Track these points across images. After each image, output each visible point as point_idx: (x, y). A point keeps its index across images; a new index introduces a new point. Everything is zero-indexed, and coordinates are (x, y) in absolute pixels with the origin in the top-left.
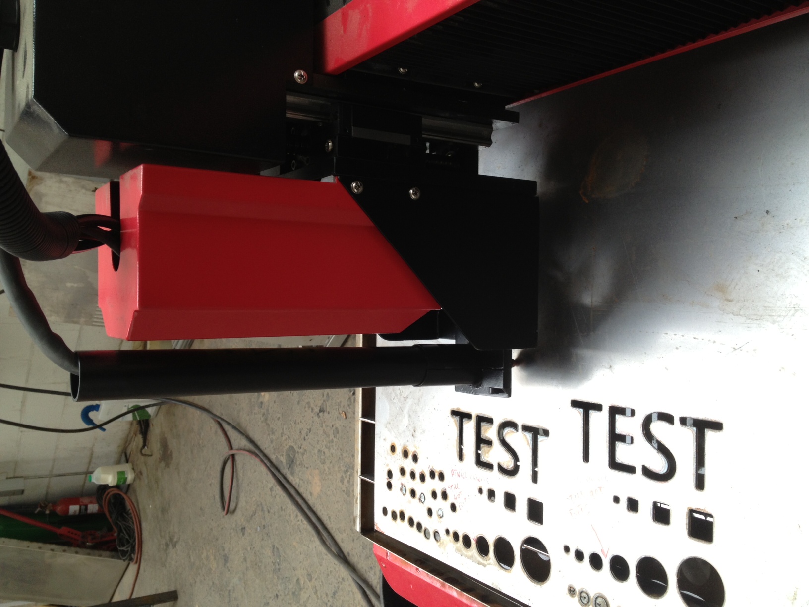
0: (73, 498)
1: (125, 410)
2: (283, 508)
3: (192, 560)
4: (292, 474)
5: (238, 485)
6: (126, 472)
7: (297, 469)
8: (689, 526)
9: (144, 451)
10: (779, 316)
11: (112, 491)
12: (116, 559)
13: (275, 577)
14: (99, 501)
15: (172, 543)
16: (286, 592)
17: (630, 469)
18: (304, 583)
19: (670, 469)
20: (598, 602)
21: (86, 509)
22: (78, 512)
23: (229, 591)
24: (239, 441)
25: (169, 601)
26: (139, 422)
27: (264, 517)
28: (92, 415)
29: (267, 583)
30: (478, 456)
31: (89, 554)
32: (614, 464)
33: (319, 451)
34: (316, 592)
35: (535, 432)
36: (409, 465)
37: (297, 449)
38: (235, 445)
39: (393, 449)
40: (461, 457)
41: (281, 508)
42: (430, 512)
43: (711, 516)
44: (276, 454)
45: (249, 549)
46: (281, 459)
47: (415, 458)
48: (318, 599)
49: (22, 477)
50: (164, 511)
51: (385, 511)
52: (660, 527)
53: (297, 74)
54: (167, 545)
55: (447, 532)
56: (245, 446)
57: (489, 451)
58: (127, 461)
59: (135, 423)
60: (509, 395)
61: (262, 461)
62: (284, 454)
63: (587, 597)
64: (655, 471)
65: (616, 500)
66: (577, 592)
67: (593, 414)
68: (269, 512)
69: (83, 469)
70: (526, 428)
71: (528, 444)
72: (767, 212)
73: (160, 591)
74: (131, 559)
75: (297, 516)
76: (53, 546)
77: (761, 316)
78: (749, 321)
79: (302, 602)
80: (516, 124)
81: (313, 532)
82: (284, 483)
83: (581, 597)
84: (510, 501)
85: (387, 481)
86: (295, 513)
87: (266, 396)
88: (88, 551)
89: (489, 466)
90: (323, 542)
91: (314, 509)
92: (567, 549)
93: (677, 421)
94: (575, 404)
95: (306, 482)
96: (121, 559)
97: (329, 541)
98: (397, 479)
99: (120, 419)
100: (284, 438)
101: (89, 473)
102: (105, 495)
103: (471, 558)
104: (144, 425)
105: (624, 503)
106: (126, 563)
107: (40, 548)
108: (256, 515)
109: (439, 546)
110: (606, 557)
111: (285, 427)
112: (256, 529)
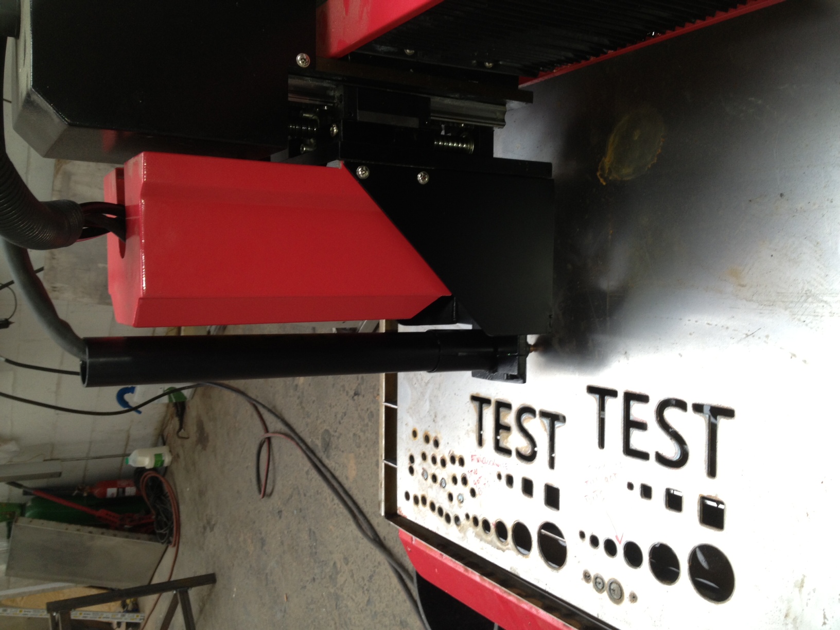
0: (111, 481)
1: (160, 392)
2: (320, 491)
3: (230, 543)
4: (328, 457)
5: (274, 469)
6: (163, 455)
7: (333, 453)
8: (701, 513)
9: (182, 433)
10: (792, 302)
11: (149, 474)
12: (154, 541)
13: (312, 560)
14: (136, 484)
15: (209, 526)
16: (323, 576)
17: (644, 456)
18: (341, 567)
19: (683, 457)
20: (612, 587)
21: (124, 491)
22: (115, 495)
23: (267, 574)
24: (274, 424)
25: (207, 584)
26: (176, 405)
27: (301, 501)
28: (127, 397)
29: (304, 566)
30: (497, 442)
31: (127, 537)
32: (629, 451)
33: (354, 435)
34: (352, 576)
35: (553, 418)
36: (430, 449)
37: (332, 433)
38: (271, 428)
39: (415, 434)
40: (480, 442)
41: (317, 491)
42: (450, 497)
43: (722, 503)
44: (312, 438)
45: (286, 532)
46: (316, 443)
47: (436, 444)
48: (354, 583)
49: (58, 459)
50: (202, 493)
51: (407, 496)
52: (673, 514)
53: (299, 58)
54: (205, 528)
55: (467, 516)
56: (281, 429)
57: (507, 437)
58: (164, 444)
59: (171, 405)
60: (524, 382)
61: (298, 444)
62: (320, 437)
63: (602, 583)
64: (668, 458)
65: (630, 486)
66: (592, 576)
67: (609, 401)
68: (305, 495)
69: (120, 451)
70: (544, 414)
71: (546, 430)
72: (782, 195)
73: (198, 574)
74: (169, 542)
75: (333, 500)
76: (91, 529)
77: (774, 301)
78: (762, 307)
79: (338, 585)
80: (529, 104)
81: (349, 516)
82: (320, 467)
83: (596, 583)
84: (528, 487)
85: (409, 466)
86: (331, 497)
87: (301, 380)
88: (126, 534)
89: (507, 452)
90: (359, 526)
91: (350, 493)
92: (582, 535)
93: (690, 407)
94: (592, 390)
95: (341, 466)
96: (158, 542)
97: (365, 525)
98: (418, 465)
99: (156, 401)
100: (319, 422)
101: (126, 455)
102: (142, 479)
103: (490, 543)
104: (180, 408)
105: (637, 489)
106: (164, 546)
107: (78, 530)
108: (293, 498)
109: (459, 530)
110: (620, 543)
111: (320, 410)
112: (293, 513)
